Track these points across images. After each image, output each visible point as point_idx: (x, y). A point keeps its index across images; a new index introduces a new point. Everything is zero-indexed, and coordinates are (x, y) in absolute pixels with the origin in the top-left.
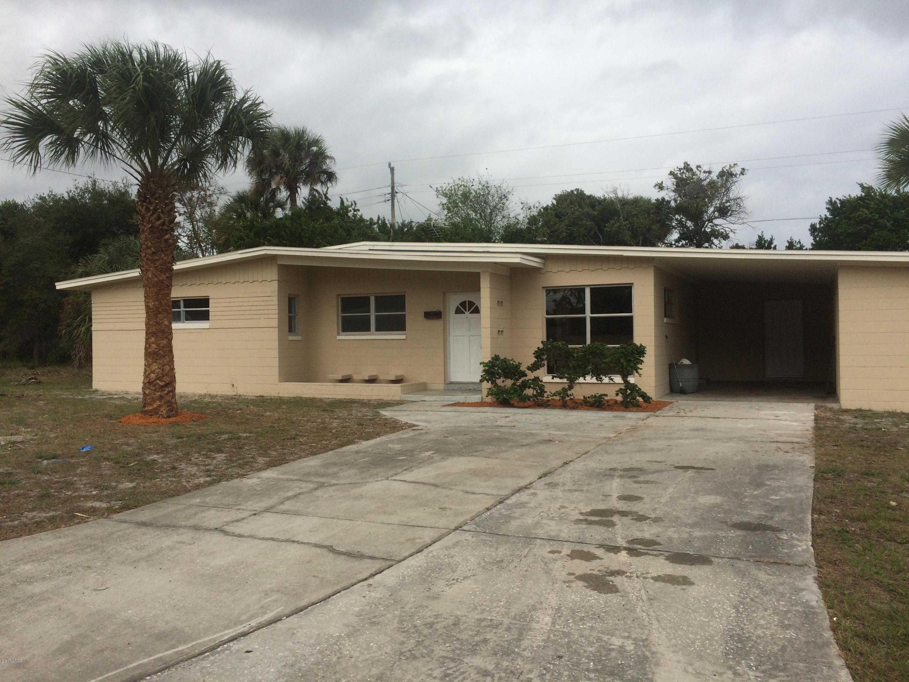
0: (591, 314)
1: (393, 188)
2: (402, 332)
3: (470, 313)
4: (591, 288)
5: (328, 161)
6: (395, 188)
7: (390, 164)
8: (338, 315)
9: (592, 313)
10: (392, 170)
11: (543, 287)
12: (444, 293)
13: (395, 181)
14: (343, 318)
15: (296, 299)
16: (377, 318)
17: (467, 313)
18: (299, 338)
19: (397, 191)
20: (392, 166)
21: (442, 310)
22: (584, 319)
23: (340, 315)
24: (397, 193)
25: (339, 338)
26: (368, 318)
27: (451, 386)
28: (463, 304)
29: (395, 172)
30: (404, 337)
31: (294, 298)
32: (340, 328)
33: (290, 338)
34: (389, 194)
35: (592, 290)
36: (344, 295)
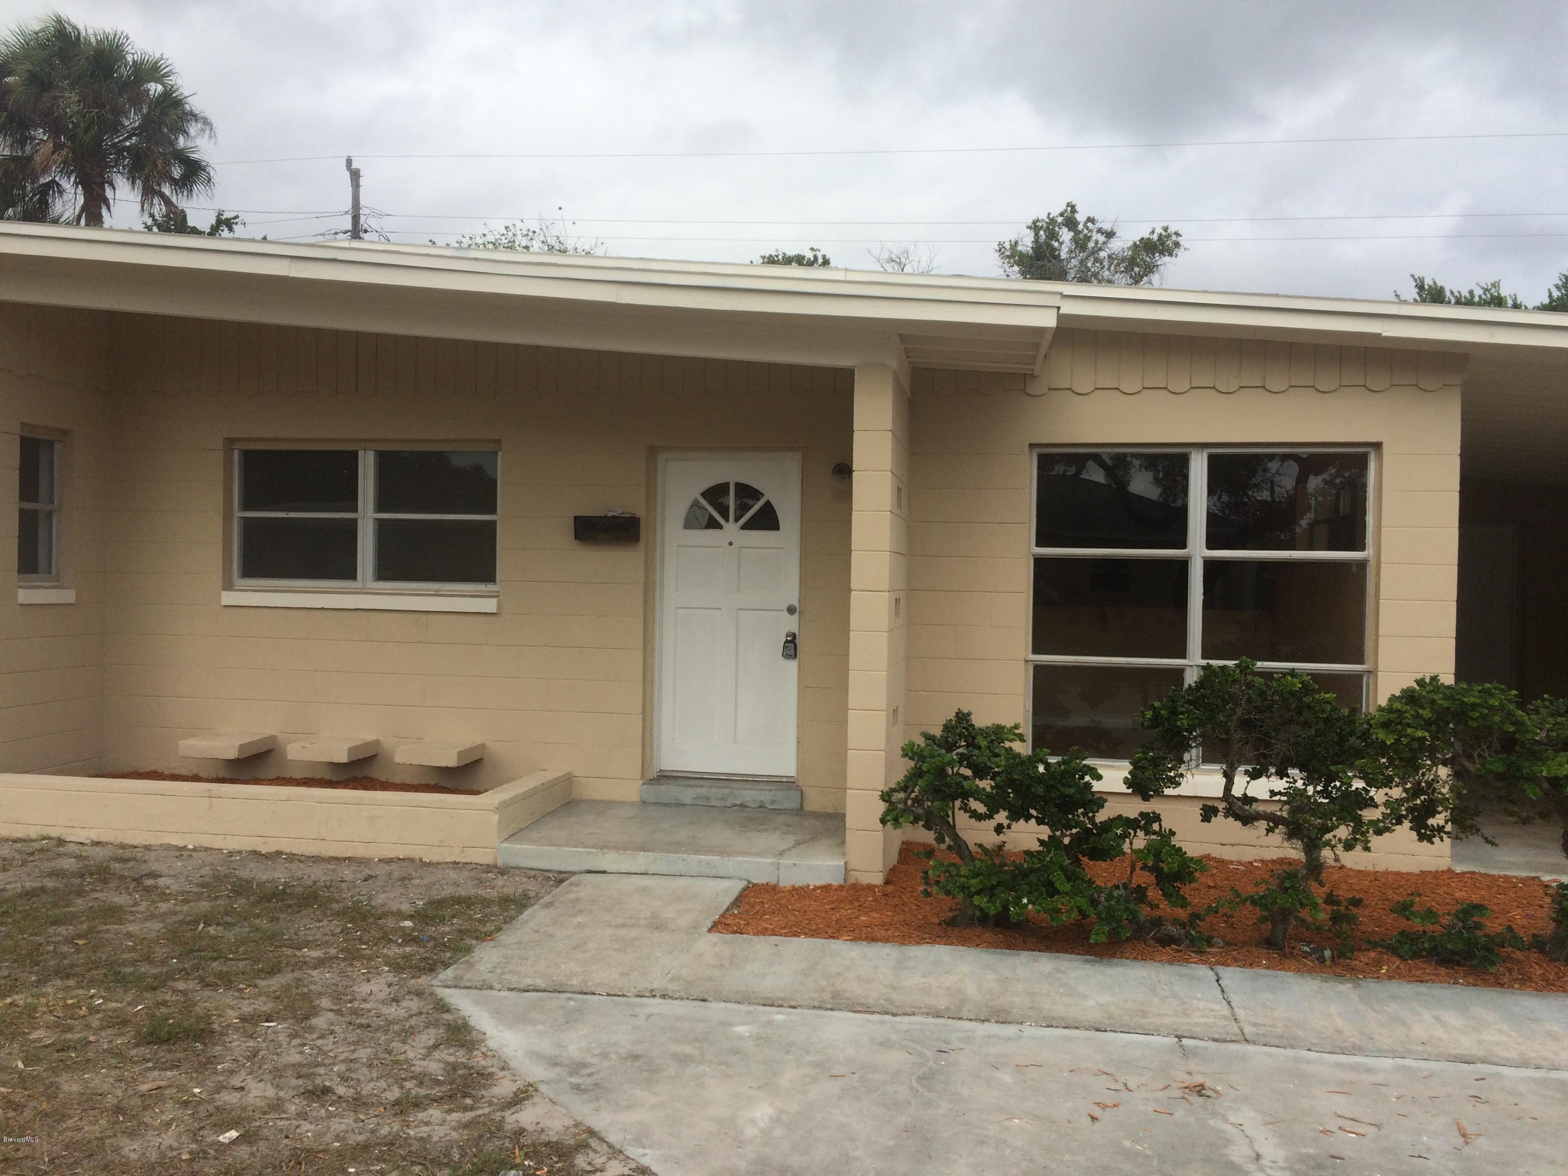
0: (1209, 547)
1: (356, 219)
2: (481, 587)
3: (744, 527)
4: (1211, 458)
5: (193, 129)
6: (362, 219)
7: (349, 162)
8: (227, 518)
9: (1210, 545)
10: (355, 176)
11: (1032, 446)
12: (653, 451)
13: (363, 201)
14: (247, 524)
15: (58, 447)
16: (383, 530)
17: (731, 529)
18: (67, 596)
19: (365, 226)
20: (354, 166)
21: (640, 512)
22: (1183, 565)
23: (239, 513)
24: (366, 231)
25: (229, 598)
26: (351, 528)
27: (669, 791)
28: (715, 494)
29: (362, 181)
30: (489, 605)
31: (51, 444)
32: (235, 566)
33: (24, 596)
34: (346, 232)
35: (1214, 461)
36: (249, 440)
